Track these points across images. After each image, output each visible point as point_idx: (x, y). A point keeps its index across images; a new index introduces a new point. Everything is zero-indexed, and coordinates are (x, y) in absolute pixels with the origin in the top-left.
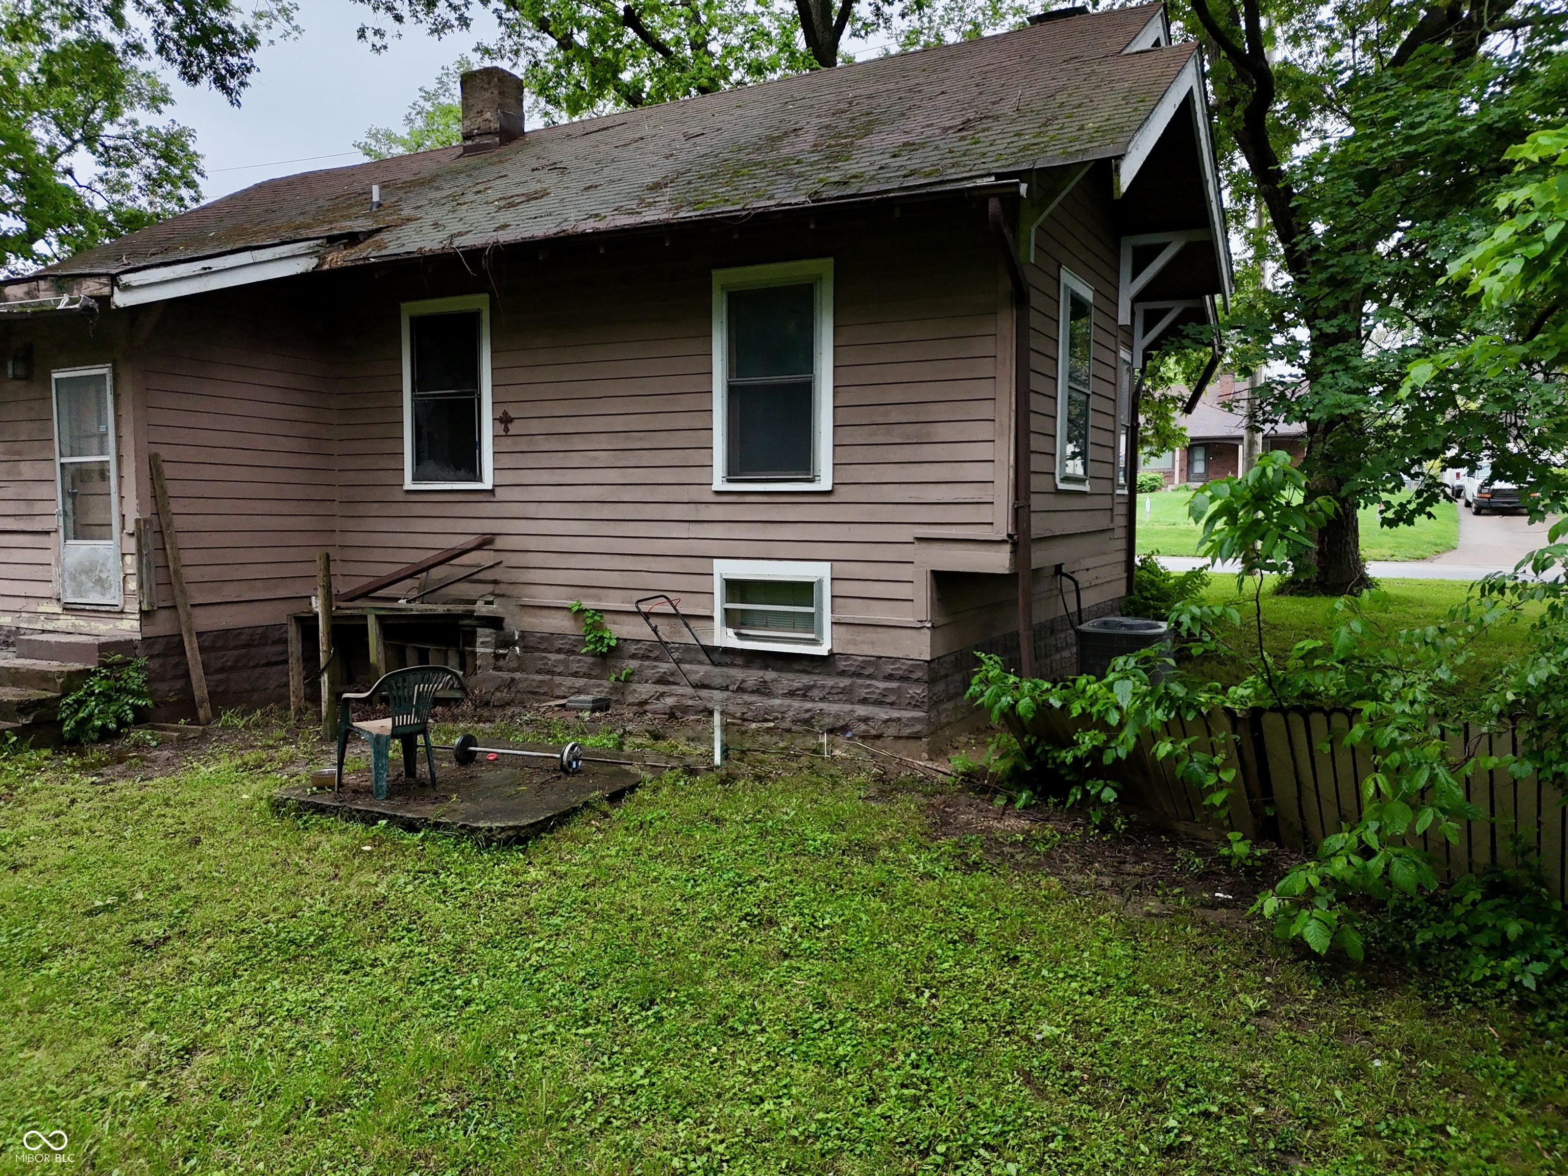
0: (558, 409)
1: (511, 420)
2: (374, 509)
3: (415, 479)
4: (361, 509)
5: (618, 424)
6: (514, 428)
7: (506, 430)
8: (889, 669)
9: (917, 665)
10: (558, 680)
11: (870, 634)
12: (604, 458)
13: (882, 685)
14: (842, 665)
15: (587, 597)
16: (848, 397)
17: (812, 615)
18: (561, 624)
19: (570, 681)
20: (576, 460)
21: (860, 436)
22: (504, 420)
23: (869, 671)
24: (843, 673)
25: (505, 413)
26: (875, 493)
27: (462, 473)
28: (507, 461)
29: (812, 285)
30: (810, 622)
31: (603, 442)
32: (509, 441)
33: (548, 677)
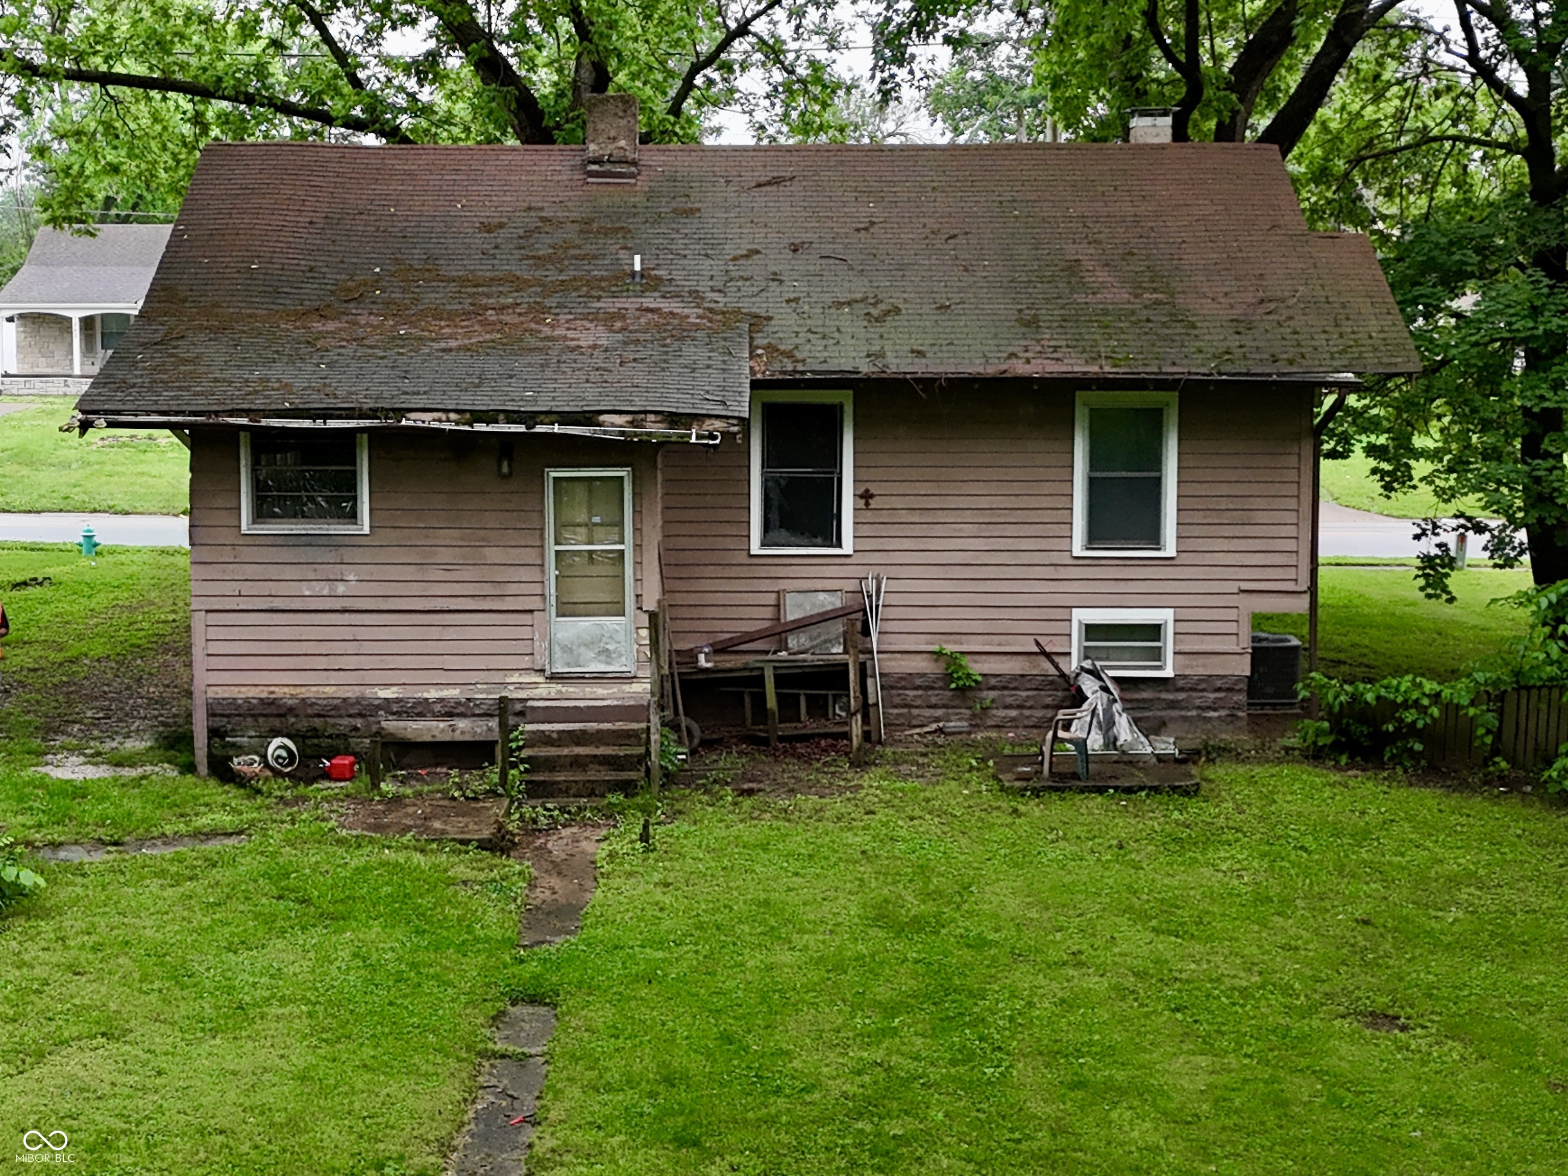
0: (923, 489)
1: (872, 496)
2: (709, 571)
3: (763, 544)
4: (697, 572)
5: (984, 502)
6: (873, 503)
7: (867, 504)
8: (1219, 684)
9: (1240, 679)
10: (915, 712)
11: (1202, 660)
12: (968, 529)
13: (1212, 696)
14: (1181, 683)
15: (947, 642)
16: (1189, 490)
17: (1159, 648)
18: (920, 665)
19: (928, 712)
20: (939, 530)
21: (1197, 517)
22: (865, 496)
23: (1203, 686)
24: (1182, 689)
25: (867, 491)
26: (1209, 559)
27: (819, 540)
28: (865, 530)
29: (1161, 410)
30: (1156, 654)
31: (968, 516)
32: (869, 513)
33: (905, 710)
